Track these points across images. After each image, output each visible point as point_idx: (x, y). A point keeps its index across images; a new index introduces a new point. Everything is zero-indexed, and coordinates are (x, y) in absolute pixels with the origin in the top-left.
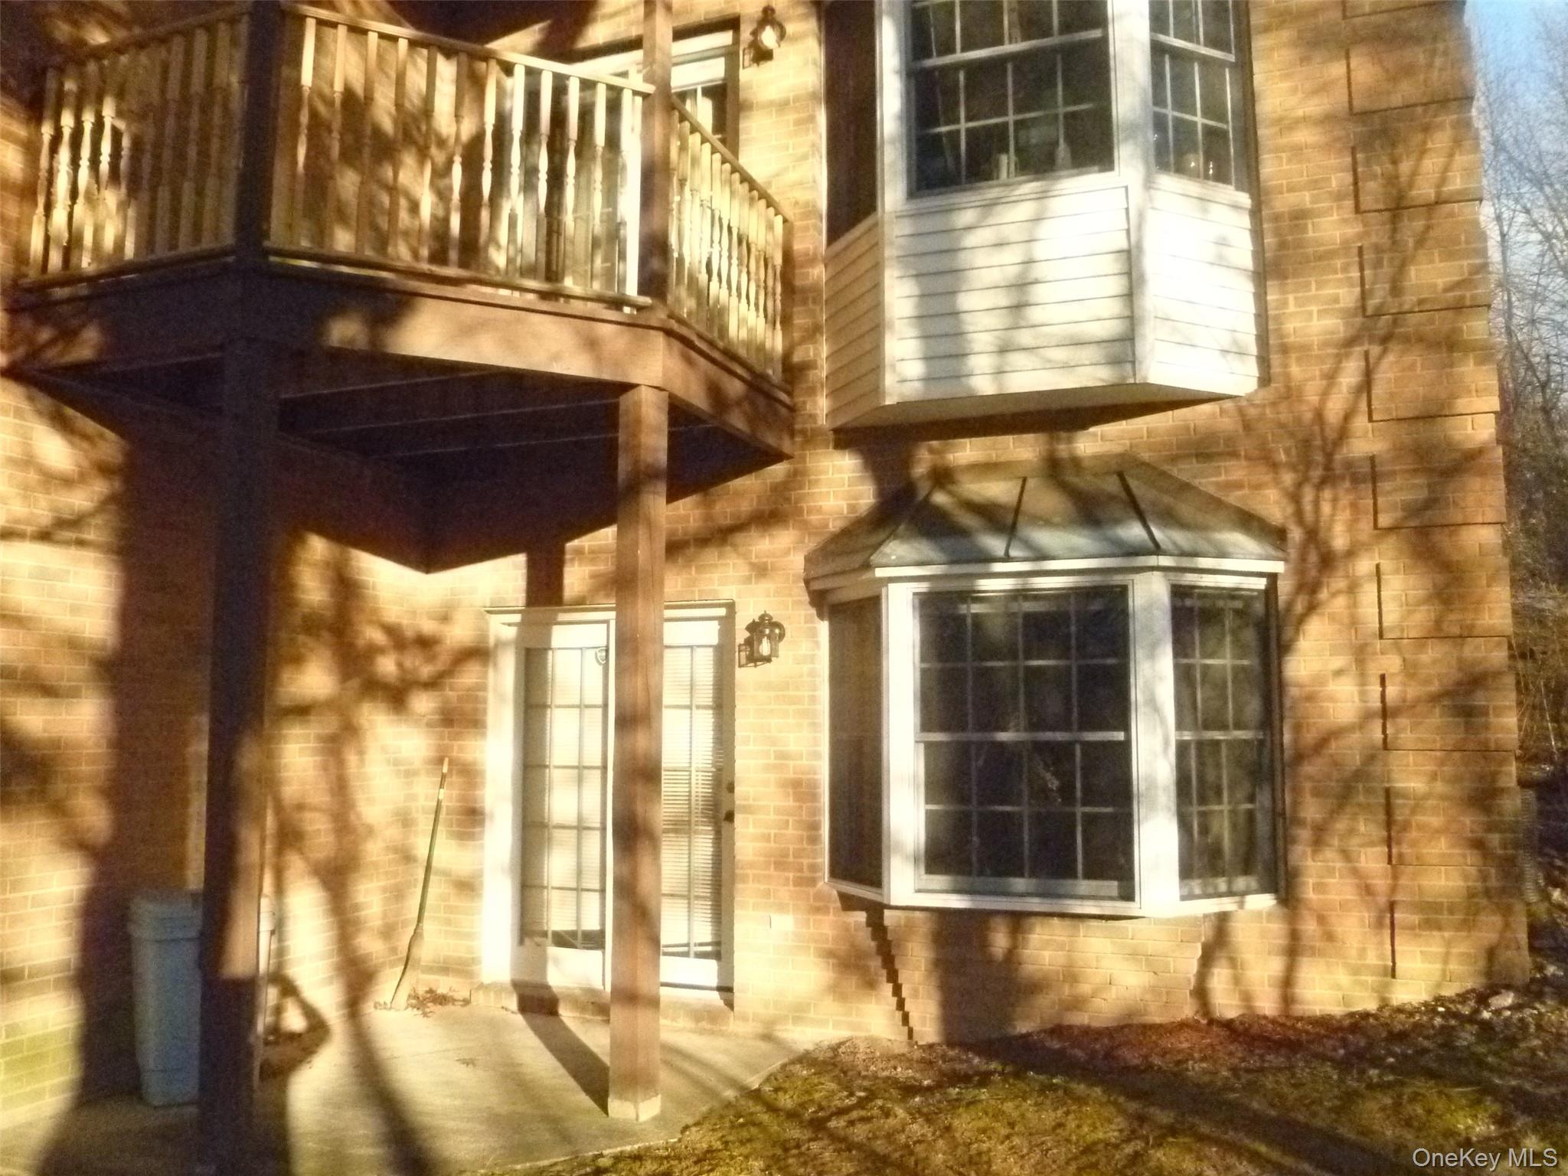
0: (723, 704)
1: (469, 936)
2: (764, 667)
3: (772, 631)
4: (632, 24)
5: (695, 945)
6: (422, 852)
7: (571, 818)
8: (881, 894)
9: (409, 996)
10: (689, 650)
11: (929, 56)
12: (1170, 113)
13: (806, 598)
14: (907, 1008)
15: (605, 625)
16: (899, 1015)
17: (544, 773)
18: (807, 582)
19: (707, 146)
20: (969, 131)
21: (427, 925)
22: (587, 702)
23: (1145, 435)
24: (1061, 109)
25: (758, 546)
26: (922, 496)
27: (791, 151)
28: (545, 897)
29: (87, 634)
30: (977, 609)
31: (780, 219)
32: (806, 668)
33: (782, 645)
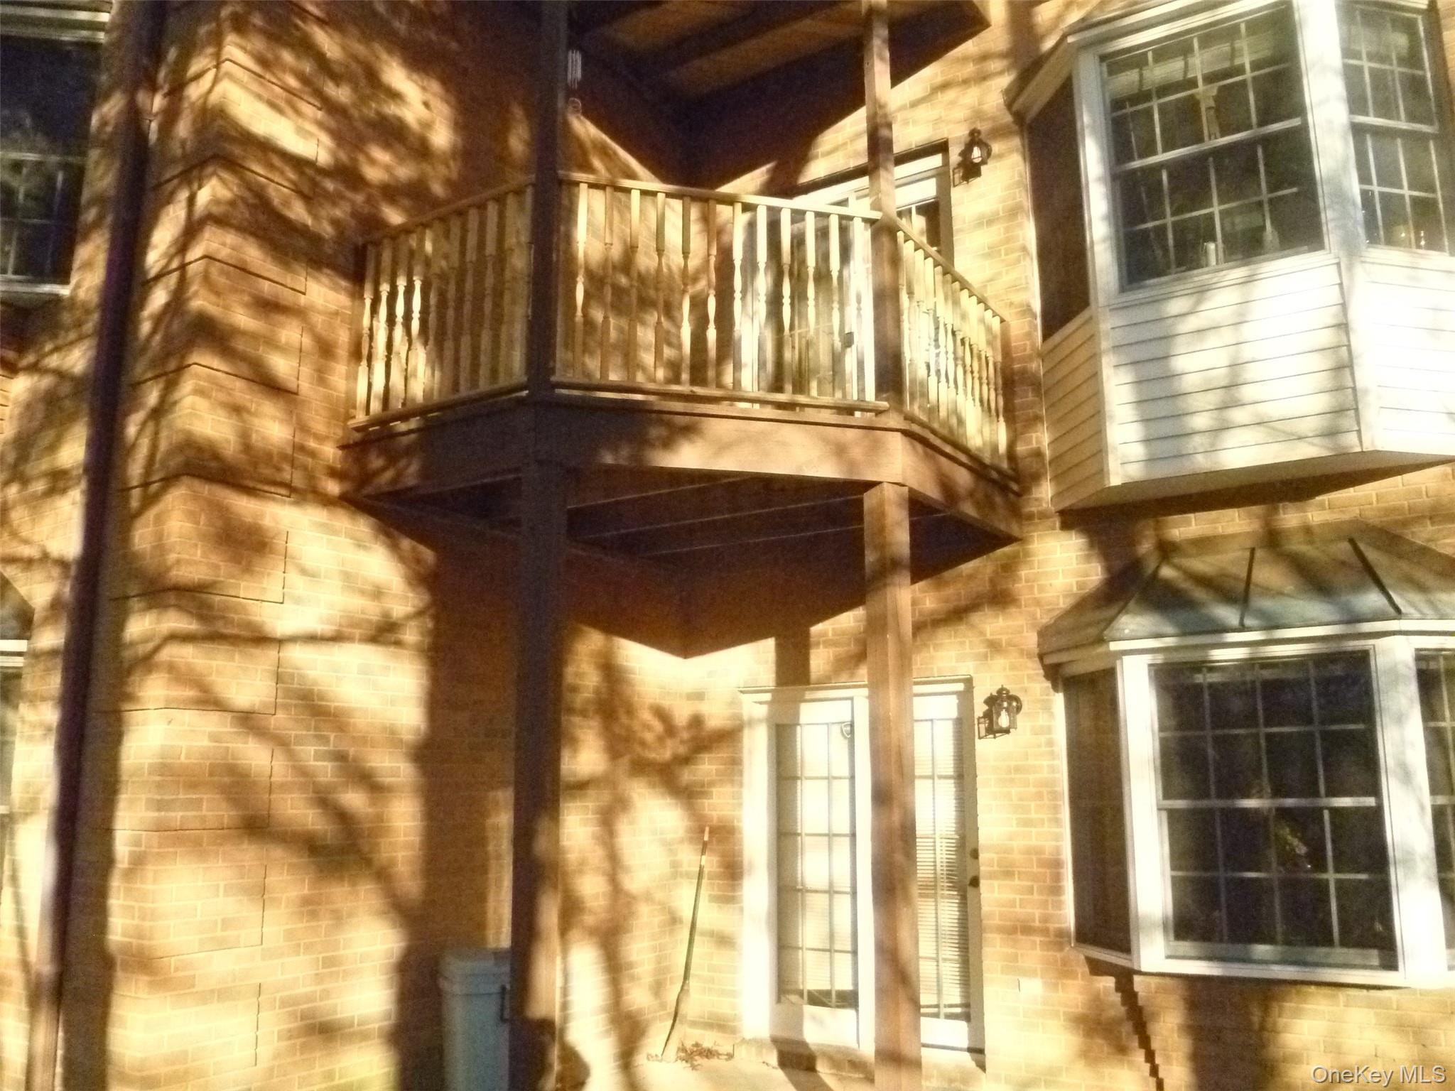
0: (965, 775)
1: (732, 994)
2: (1002, 739)
3: (1010, 704)
4: (850, 157)
5: (945, 1006)
6: (687, 914)
7: (823, 885)
8: (1131, 960)
9: (679, 1049)
10: (930, 723)
11: (1131, 159)
12: (1376, 188)
13: (1042, 672)
14: (1161, 1075)
15: (849, 702)
16: (1152, 1081)
17: (796, 841)
18: (1041, 657)
19: (930, 260)
20: (1175, 224)
21: (692, 982)
22: (835, 774)
23: (1374, 500)
24: (1265, 195)
25: (993, 624)
26: (1150, 571)
27: (1003, 257)
28: (800, 957)
29: (404, 722)
30: (1214, 678)
31: (997, 319)
32: (1043, 739)
33: (1019, 717)
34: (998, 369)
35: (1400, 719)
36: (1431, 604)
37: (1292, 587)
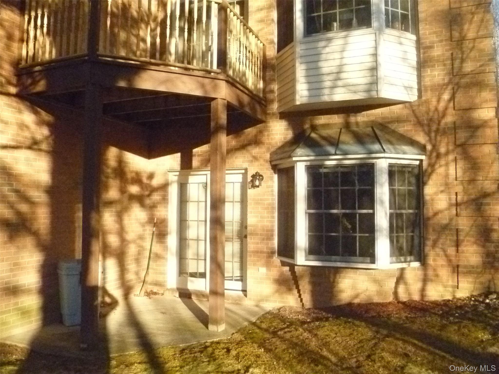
0: (244, 201)
1: (164, 274)
2: (257, 189)
3: (259, 177)
5: (235, 277)
6: (148, 248)
7: (195, 237)
8: (294, 261)
9: (145, 292)
10: (233, 184)
12: (390, 8)
13: (271, 167)
14: (302, 297)
15: (206, 176)
16: (299, 299)
17: (187, 223)
18: (271, 162)
19: (239, 20)
20: (324, 15)
21: (150, 270)
22: (200, 200)
23: (380, 114)
24: (354, 8)
25: (255, 151)
26: (307, 134)
27: (265, 22)
28: (187, 262)
29: (43, 179)
30: (325, 170)
31: (262, 44)
32: (270, 189)
33: (262, 182)
34: (261, 62)
35: (382, 185)
36: (395, 149)
37: (352, 142)
